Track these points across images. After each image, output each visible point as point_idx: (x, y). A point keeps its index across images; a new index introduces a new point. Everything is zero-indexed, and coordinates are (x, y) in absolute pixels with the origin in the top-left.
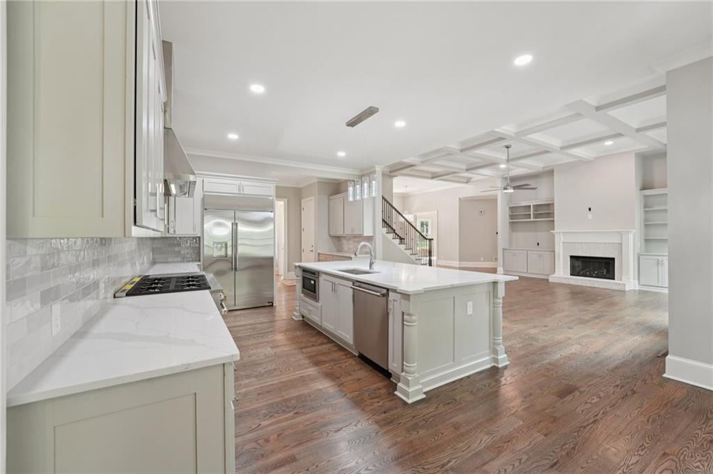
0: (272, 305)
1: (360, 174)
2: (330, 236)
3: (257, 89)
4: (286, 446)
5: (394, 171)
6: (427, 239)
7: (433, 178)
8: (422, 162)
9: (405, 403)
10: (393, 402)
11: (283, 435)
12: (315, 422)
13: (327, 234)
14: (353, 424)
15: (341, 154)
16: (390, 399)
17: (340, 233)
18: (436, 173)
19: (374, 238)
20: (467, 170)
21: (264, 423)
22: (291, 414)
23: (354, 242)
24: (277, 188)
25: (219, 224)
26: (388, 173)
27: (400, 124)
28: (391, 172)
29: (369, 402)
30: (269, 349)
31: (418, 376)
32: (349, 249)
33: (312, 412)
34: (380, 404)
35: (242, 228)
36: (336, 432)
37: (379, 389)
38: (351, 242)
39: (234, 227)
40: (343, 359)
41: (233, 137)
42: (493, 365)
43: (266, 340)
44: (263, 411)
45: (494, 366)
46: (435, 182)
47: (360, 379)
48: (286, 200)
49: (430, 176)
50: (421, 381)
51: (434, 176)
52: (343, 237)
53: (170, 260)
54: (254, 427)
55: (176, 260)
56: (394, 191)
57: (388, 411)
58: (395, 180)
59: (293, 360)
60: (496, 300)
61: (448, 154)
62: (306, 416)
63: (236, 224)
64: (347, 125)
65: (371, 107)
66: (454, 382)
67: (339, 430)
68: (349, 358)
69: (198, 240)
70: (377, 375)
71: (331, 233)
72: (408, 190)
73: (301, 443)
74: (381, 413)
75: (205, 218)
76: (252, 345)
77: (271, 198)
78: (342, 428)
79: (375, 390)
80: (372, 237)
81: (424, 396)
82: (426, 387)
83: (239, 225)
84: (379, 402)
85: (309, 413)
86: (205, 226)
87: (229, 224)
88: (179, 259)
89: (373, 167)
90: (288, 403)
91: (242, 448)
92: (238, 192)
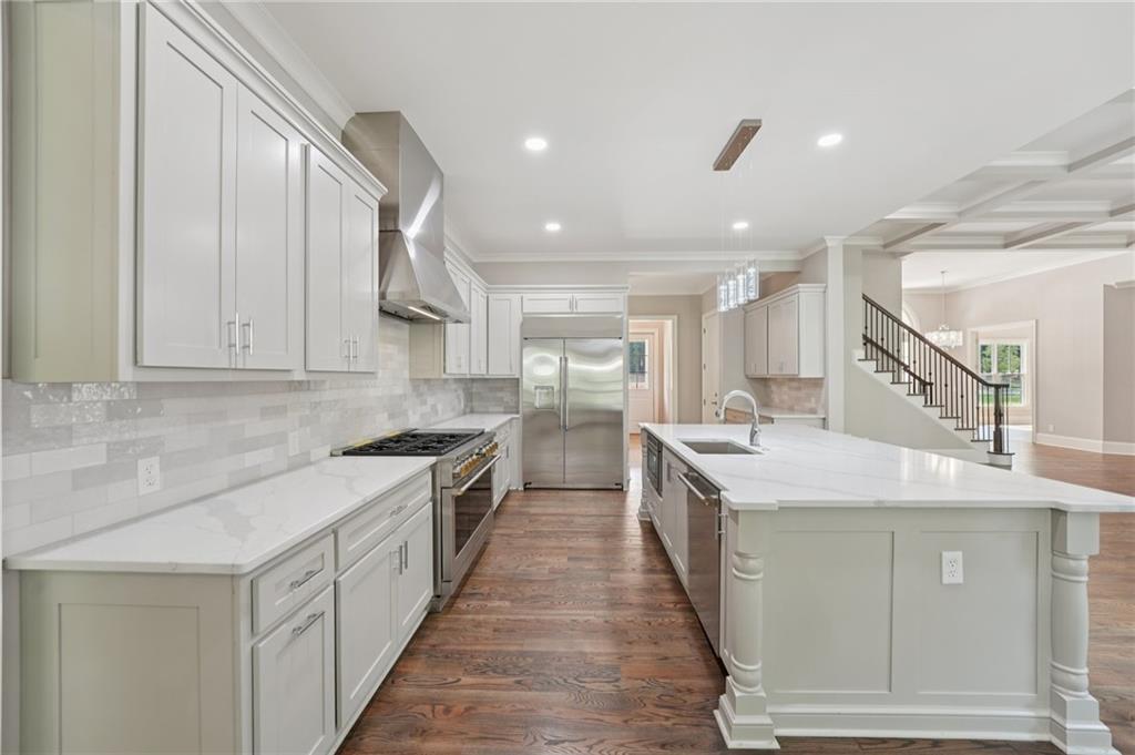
0: (622, 489)
1: (801, 258)
2: (747, 377)
3: (536, 144)
4: (462, 733)
5: (896, 241)
6: (989, 385)
7: (1006, 246)
8: (960, 214)
9: (721, 744)
10: (695, 731)
11: (473, 712)
12: (532, 710)
13: (742, 376)
14: (588, 743)
15: (740, 226)
16: (695, 721)
17: (762, 373)
18: (1016, 233)
19: (825, 382)
20: (1113, 213)
21: (466, 680)
22: (511, 680)
23: (790, 388)
24: (631, 299)
25: (543, 361)
26: (881, 249)
27: (830, 140)
28: (885, 246)
29: (651, 708)
30: (565, 560)
31: (763, 694)
32: (782, 401)
33: (542, 690)
34: (668, 723)
35: (572, 365)
36: (550, 743)
37: (690, 691)
38: (785, 389)
39: (563, 363)
40: (669, 609)
41: (553, 227)
42: (1045, 737)
43: (570, 544)
44: (479, 660)
45: (1050, 744)
46: (1015, 255)
47: (666, 658)
48: (676, 317)
49: (1000, 242)
50: (769, 710)
51: (1010, 241)
52: (774, 380)
53: (491, 410)
54: (450, 680)
55: (497, 409)
56: (905, 285)
57: (672, 745)
58: (907, 263)
59: (583, 587)
60: (1061, 562)
61: (1031, 182)
62: (529, 693)
63: (566, 360)
64: (716, 169)
65: (743, 121)
66: (884, 740)
67: (556, 743)
68: (680, 610)
69: (516, 382)
70: (706, 660)
71: (748, 373)
72: (950, 280)
73: (486, 738)
74: (655, 745)
75: (524, 351)
76: (547, 548)
77: (619, 316)
78: (563, 742)
79: (680, 691)
80: (822, 379)
81: (776, 745)
82: (781, 727)
83: (569, 361)
84: (667, 718)
85: (537, 690)
86: (525, 362)
87: (556, 359)
88: (502, 409)
89: (823, 241)
90: (521, 659)
91: (411, 708)
92: (569, 310)
